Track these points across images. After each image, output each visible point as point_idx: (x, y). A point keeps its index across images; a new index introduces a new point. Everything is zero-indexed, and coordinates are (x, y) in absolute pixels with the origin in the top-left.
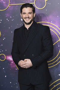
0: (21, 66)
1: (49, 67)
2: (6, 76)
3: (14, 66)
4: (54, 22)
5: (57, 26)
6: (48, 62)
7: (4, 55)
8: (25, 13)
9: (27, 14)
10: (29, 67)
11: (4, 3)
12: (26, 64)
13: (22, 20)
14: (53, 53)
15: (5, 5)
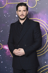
0: (16, 54)
1: (38, 56)
2: (2, 62)
3: (9, 54)
4: (42, 19)
5: (44, 22)
6: (37, 51)
7: (1, 45)
8: (20, 11)
9: (22, 11)
10: (22, 55)
11: (2, 1)
12: (20, 53)
13: (17, 16)
14: (42, 44)
15: (3, 4)
